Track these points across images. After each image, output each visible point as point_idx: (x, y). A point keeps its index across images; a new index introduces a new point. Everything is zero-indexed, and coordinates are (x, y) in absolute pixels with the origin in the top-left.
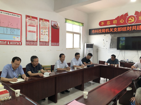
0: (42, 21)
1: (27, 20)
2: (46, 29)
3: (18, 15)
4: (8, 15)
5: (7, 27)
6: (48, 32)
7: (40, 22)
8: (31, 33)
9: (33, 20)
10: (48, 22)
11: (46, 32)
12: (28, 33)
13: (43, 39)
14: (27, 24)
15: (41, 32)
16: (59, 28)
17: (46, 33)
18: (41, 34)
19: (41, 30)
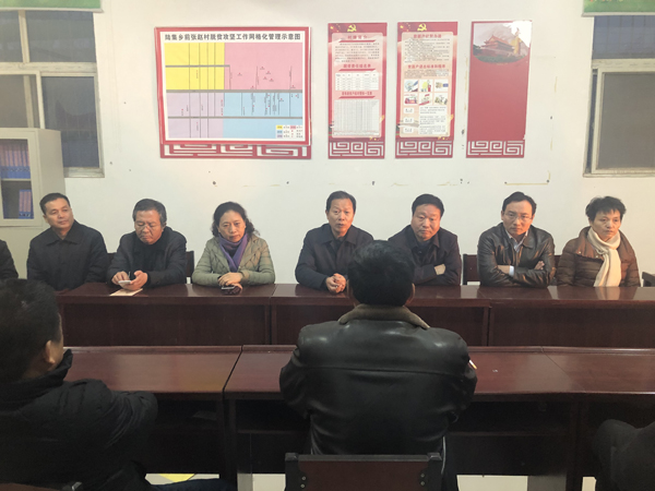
0: (412, 34)
1: (335, 43)
2: (434, 75)
3: (294, 33)
4: (256, 41)
5: (253, 91)
6: (445, 85)
7: (403, 43)
8: (355, 101)
9: (363, 39)
10: (448, 35)
11: (438, 86)
12: (336, 102)
13: (416, 125)
14: (335, 64)
15: (404, 90)
16: (523, 52)
17: (437, 95)
18: (407, 101)
19: (405, 82)
